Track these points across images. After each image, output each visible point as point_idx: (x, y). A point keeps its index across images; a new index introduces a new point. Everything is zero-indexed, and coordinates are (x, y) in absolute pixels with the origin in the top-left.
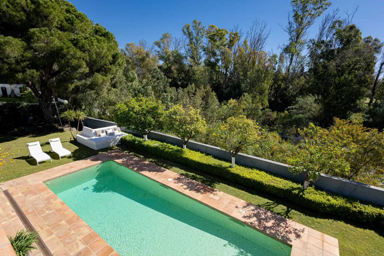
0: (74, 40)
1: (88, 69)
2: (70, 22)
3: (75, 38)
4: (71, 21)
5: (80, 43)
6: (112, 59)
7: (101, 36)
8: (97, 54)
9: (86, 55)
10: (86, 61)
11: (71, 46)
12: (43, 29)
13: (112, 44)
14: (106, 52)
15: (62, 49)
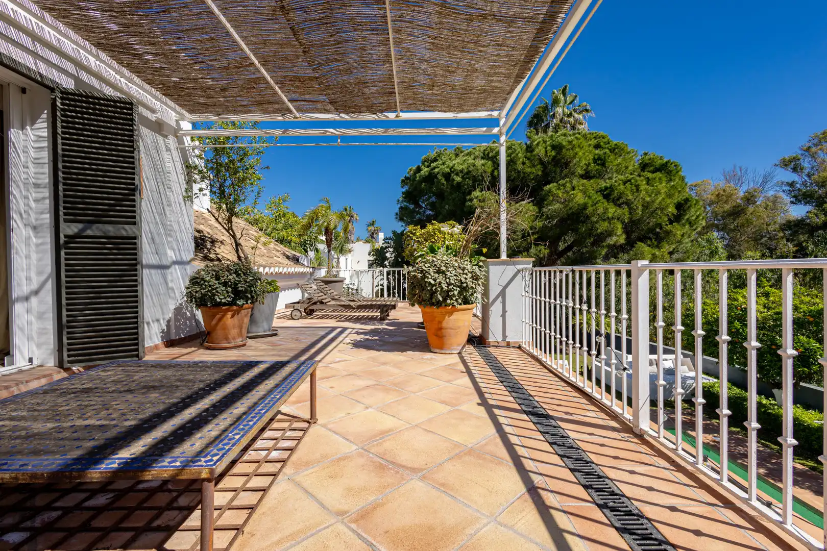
0: (606, 188)
1: (624, 236)
2: (600, 162)
3: (608, 185)
4: (601, 160)
5: (616, 192)
6: (675, 212)
7: (653, 172)
8: (646, 206)
9: (624, 212)
10: (623, 222)
11: (599, 200)
12: (561, 182)
13: (676, 182)
14: (663, 199)
15: (585, 207)
